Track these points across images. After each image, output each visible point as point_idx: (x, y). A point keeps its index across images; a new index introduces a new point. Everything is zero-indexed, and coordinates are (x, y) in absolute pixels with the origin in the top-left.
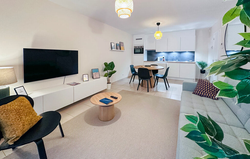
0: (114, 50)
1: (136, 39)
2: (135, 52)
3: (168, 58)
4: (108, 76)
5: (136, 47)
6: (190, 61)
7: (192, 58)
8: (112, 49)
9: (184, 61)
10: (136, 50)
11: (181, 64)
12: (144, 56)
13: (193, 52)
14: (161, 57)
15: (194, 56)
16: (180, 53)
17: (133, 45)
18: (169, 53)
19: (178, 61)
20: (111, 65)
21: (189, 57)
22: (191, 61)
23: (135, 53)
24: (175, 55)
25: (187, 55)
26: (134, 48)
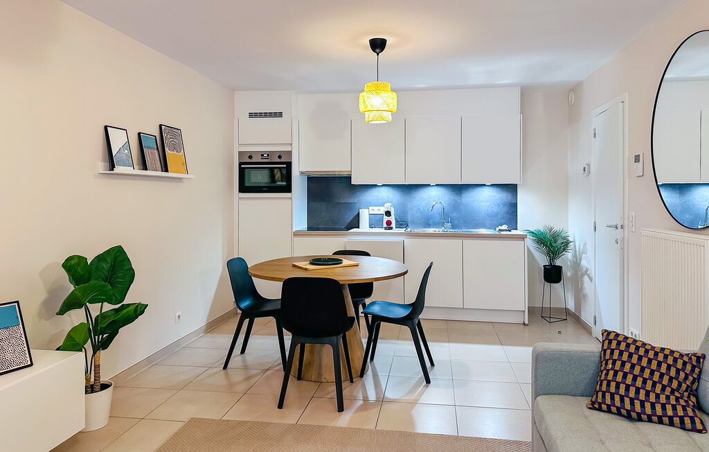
0: (129, 170)
1: (251, 115)
2: (247, 184)
3: (405, 213)
4: (88, 346)
5: (250, 157)
6: (500, 228)
7: (507, 213)
8: (112, 167)
9: (477, 226)
10: (253, 172)
11: (467, 242)
12: (294, 207)
13: (512, 188)
14: (376, 208)
15: (515, 205)
16: (459, 189)
17: (236, 145)
18: (409, 189)
19: (453, 227)
20: (106, 266)
21: (495, 210)
22: (504, 227)
23: (243, 188)
24: (434, 198)
25: (486, 200)
26: (240, 164)
